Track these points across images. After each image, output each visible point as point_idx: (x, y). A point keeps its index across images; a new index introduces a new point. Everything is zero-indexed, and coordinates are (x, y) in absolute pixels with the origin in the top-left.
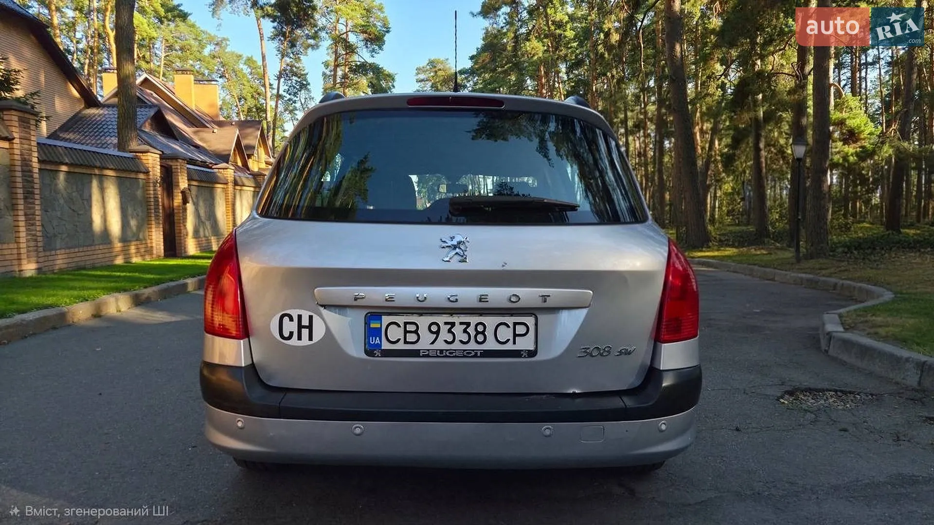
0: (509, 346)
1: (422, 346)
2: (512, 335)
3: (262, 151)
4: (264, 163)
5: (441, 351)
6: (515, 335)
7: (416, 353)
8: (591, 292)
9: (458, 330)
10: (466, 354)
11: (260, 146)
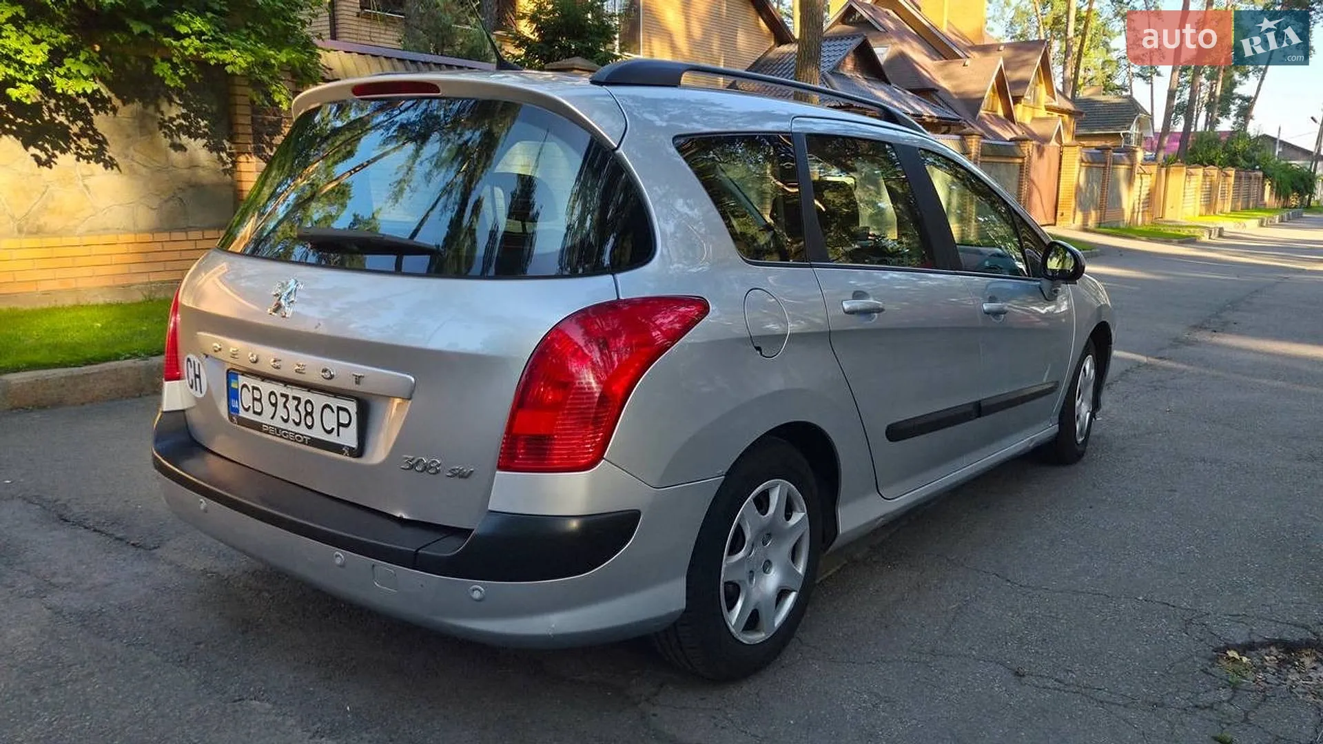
0: (332, 438)
1: (265, 419)
2: (336, 424)
3: (1042, 90)
4: (1044, 109)
5: (278, 429)
6: (340, 425)
7: (258, 426)
8: (413, 379)
9: (292, 404)
10: (297, 438)
11: (1041, 82)
